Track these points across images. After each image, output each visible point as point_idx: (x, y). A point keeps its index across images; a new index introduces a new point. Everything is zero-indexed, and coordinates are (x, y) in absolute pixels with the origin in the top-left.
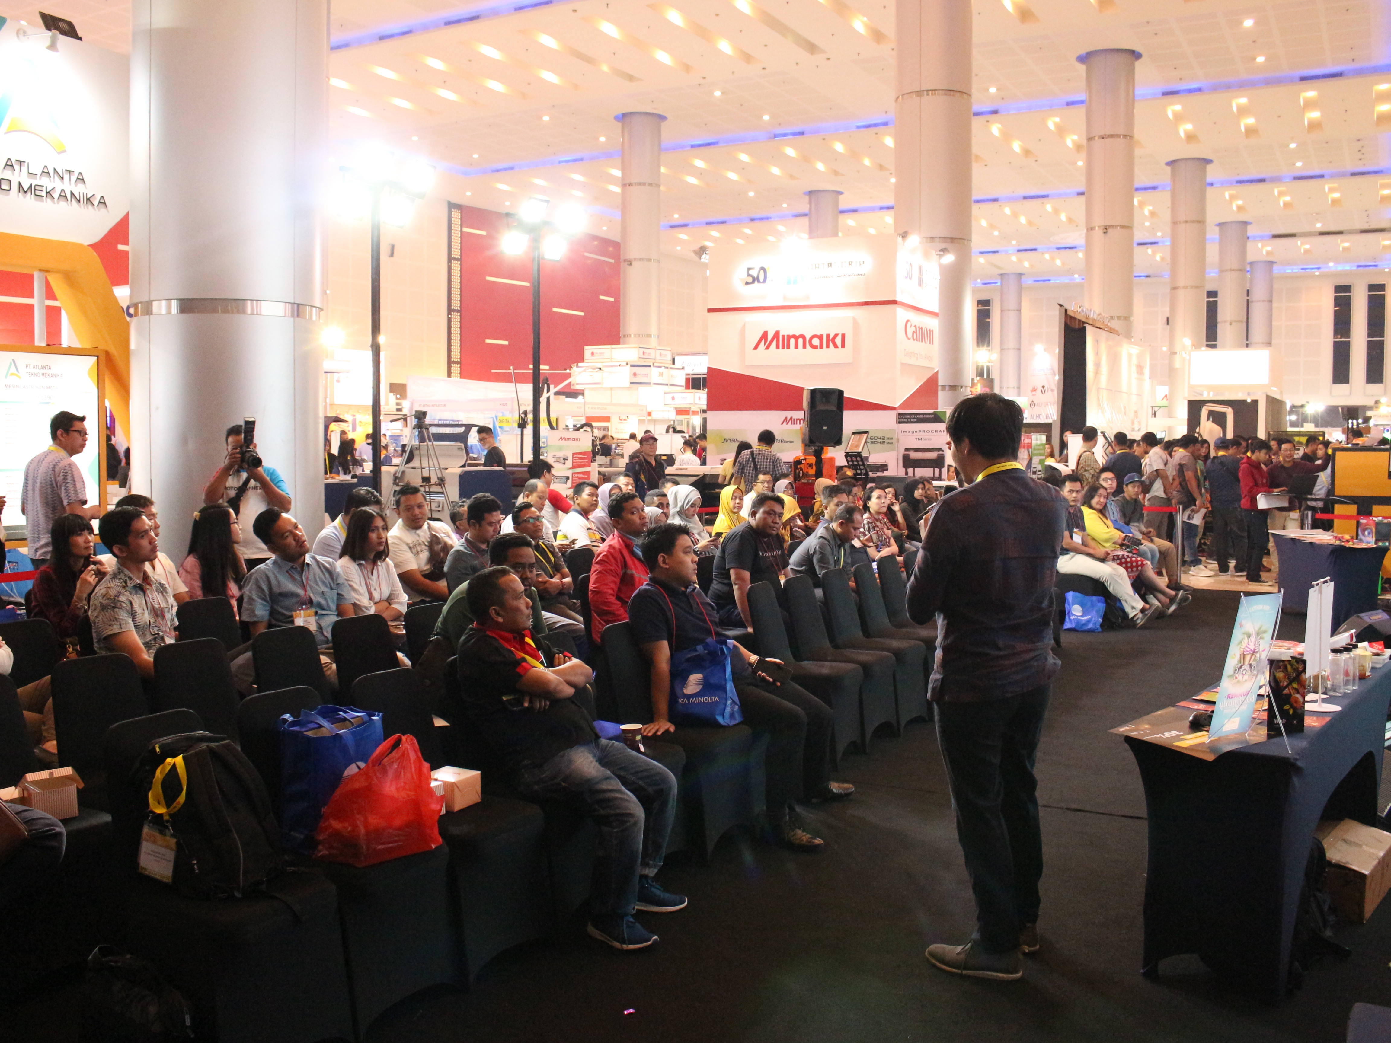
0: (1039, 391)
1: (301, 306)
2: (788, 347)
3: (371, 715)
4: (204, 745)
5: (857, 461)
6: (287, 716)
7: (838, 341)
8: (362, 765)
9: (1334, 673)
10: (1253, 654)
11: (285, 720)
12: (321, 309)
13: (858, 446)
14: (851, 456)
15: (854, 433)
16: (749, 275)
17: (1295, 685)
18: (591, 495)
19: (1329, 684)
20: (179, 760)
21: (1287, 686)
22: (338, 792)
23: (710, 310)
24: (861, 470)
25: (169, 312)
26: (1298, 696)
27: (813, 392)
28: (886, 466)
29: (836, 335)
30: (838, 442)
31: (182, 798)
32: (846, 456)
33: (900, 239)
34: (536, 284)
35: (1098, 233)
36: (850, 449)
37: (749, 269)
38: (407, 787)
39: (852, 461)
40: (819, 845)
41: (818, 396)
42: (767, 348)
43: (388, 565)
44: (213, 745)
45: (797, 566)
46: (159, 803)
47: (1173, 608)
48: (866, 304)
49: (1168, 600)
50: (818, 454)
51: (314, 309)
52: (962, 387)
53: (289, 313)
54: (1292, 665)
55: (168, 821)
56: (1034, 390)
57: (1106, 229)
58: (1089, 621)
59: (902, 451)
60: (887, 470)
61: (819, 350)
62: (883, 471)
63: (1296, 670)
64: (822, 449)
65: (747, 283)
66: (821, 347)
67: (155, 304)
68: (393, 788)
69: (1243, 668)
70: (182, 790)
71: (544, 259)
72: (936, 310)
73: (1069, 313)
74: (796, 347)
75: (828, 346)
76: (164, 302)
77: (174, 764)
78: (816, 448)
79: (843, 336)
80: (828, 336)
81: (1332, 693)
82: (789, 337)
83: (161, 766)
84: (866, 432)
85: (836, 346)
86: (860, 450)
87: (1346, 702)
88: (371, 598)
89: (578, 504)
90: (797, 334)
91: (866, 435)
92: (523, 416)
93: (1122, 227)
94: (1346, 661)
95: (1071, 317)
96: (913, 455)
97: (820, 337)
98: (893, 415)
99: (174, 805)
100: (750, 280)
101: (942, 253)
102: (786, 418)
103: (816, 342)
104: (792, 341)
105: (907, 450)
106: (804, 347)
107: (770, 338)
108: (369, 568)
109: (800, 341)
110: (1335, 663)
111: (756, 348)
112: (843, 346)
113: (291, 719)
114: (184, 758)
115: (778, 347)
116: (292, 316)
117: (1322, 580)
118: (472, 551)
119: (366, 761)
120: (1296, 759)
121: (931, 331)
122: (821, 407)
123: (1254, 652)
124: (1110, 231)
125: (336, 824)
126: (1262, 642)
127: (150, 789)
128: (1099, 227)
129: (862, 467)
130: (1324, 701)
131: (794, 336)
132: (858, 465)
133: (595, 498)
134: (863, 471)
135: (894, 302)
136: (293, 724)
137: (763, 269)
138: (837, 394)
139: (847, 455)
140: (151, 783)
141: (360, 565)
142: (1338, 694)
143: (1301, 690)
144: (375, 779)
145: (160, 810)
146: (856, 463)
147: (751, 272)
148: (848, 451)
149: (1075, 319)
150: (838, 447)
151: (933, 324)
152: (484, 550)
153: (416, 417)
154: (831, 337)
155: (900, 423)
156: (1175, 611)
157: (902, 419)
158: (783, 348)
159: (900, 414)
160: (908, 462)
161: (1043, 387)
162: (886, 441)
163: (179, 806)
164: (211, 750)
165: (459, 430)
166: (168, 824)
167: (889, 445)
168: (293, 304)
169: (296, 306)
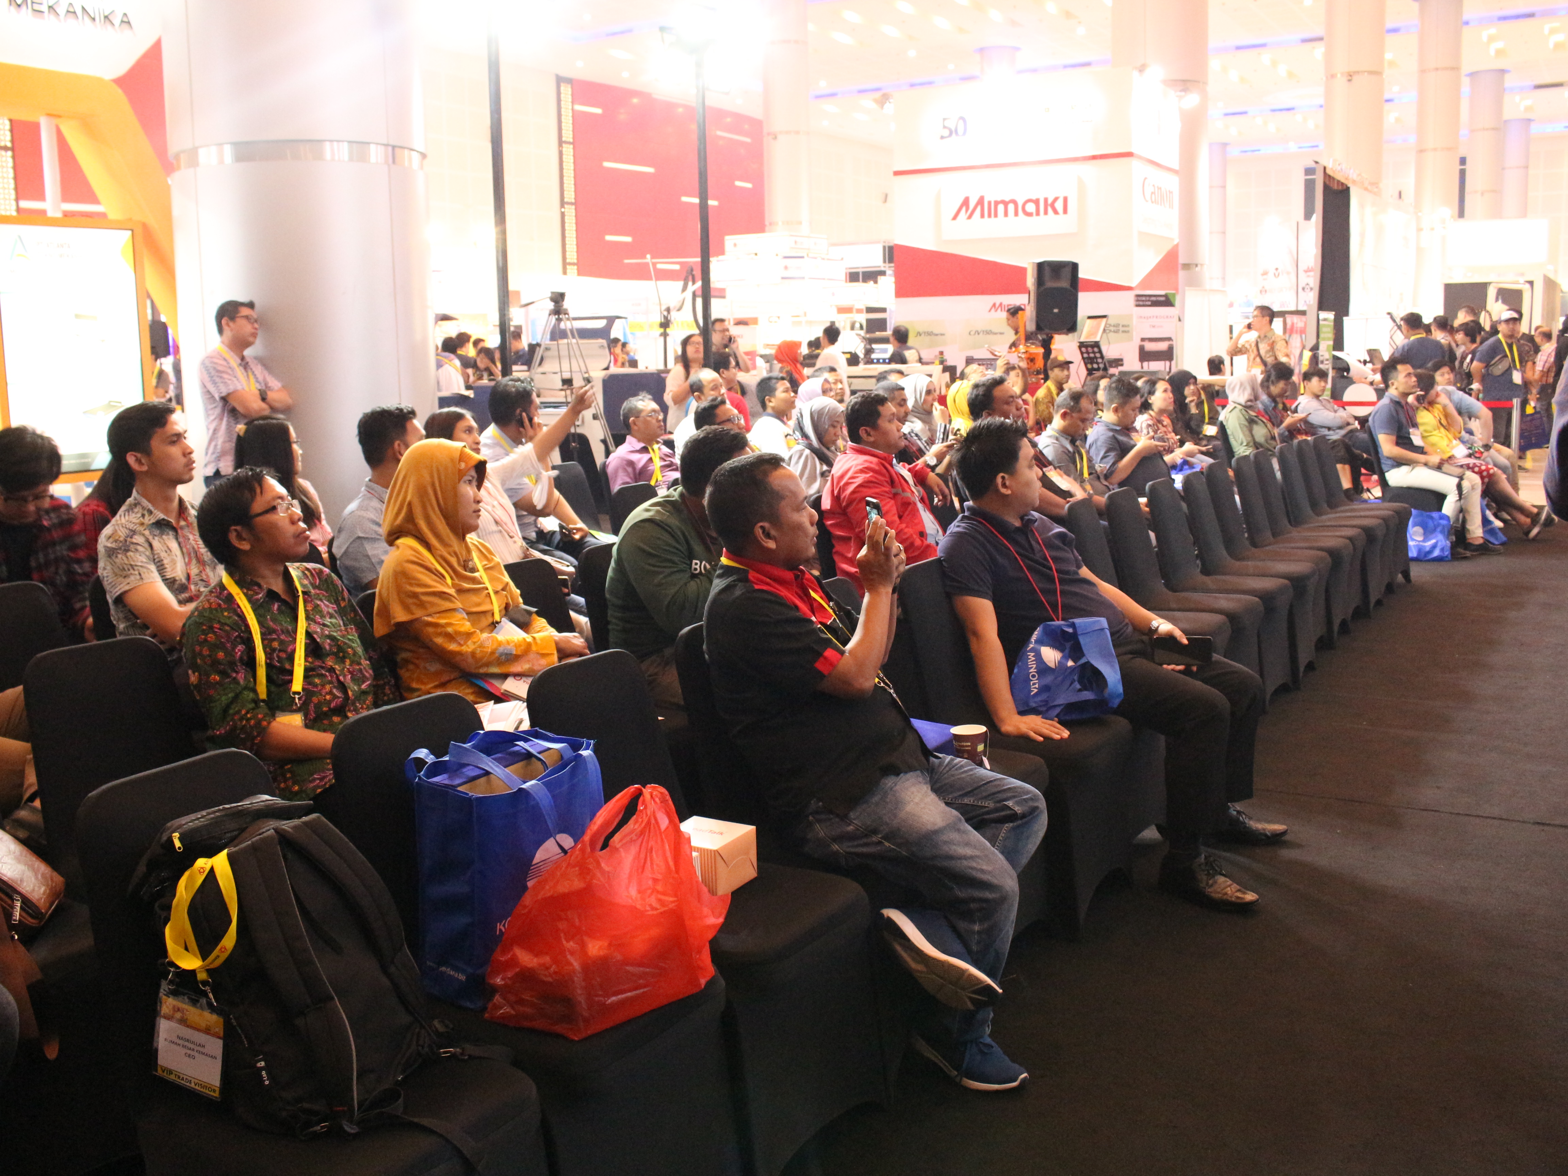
0: (1271, 274)
1: (397, 150)
2: (996, 216)
3: (576, 747)
4: (269, 828)
5: (1094, 352)
6: (422, 753)
7: (1059, 205)
8: (567, 841)
11: (420, 762)
12: (424, 156)
13: (1095, 334)
14: (1086, 347)
15: (1089, 318)
16: (945, 127)
20: (220, 862)
22: (528, 899)
23: (897, 173)
24: (1098, 363)
25: (221, 162)
27: (1041, 267)
28: (1121, 360)
29: (1056, 199)
30: (1072, 327)
31: (230, 940)
32: (1080, 347)
33: (1136, 73)
35: (1341, 80)
36: (1087, 338)
37: (944, 119)
38: (659, 888)
39: (1088, 353)
40: (1251, 903)
41: (1047, 272)
42: (970, 217)
44: (287, 825)
46: (186, 949)
47: (1535, 531)
48: (1094, 157)
49: (1528, 520)
50: (1046, 345)
51: (414, 154)
52: (1197, 265)
55: (205, 983)
56: (1265, 273)
57: (1350, 77)
58: (1434, 547)
59: (1137, 343)
60: (1122, 365)
61: (1035, 217)
62: (1116, 366)
64: (1052, 338)
65: (942, 137)
66: (1038, 214)
67: (202, 152)
68: (633, 892)
70: (230, 922)
72: (1176, 167)
73: (1328, 171)
74: (1006, 214)
75: (1046, 213)
76: (214, 149)
77: (212, 870)
78: (1045, 337)
79: (1065, 200)
80: (1046, 200)
82: (997, 203)
83: (187, 874)
84: (1104, 317)
85: (1056, 212)
86: (1098, 339)
90: (1007, 200)
91: (1104, 320)
92: (665, 313)
93: (1371, 73)
95: (1329, 176)
96: (1150, 347)
97: (1037, 202)
98: (1130, 296)
99: (216, 952)
100: (946, 133)
101: (1183, 93)
102: (994, 305)
103: (1031, 207)
104: (1001, 207)
105: (1143, 340)
106: (1016, 214)
107: (972, 206)
109: (1011, 207)
111: (955, 218)
112: (1065, 211)
113: (430, 759)
114: (230, 857)
115: (982, 216)
116: (387, 162)
119: (577, 838)
121: (1171, 192)
122: (1050, 284)
124: (1355, 78)
125: (526, 958)
127: (167, 920)
128: (1342, 74)
129: (1100, 360)
131: (1003, 202)
132: (1096, 358)
134: (1102, 366)
135: (1129, 155)
136: (437, 769)
137: (962, 118)
138: (1071, 266)
139: (1082, 345)
140: (168, 908)
144: (599, 875)
145: (190, 962)
146: (1092, 355)
147: (947, 124)
148: (1082, 340)
149: (1334, 179)
150: (1070, 335)
151: (1172, 183)
153: (552, 299)
154: (1050, 201)
155: (1137, 306)
156: (1539, 533)
157: (1144, 301)
158: (990, 216)
159: (1138, 296)
160: (1145, 356)
161: (1277, 269)
162: (1121, 329)
163: (224, 956)
164: (282, 837)
165: (601, 324)
166: (208, 989)
167: (1124, 335)
168: (386, 145)
169: (390, 149)
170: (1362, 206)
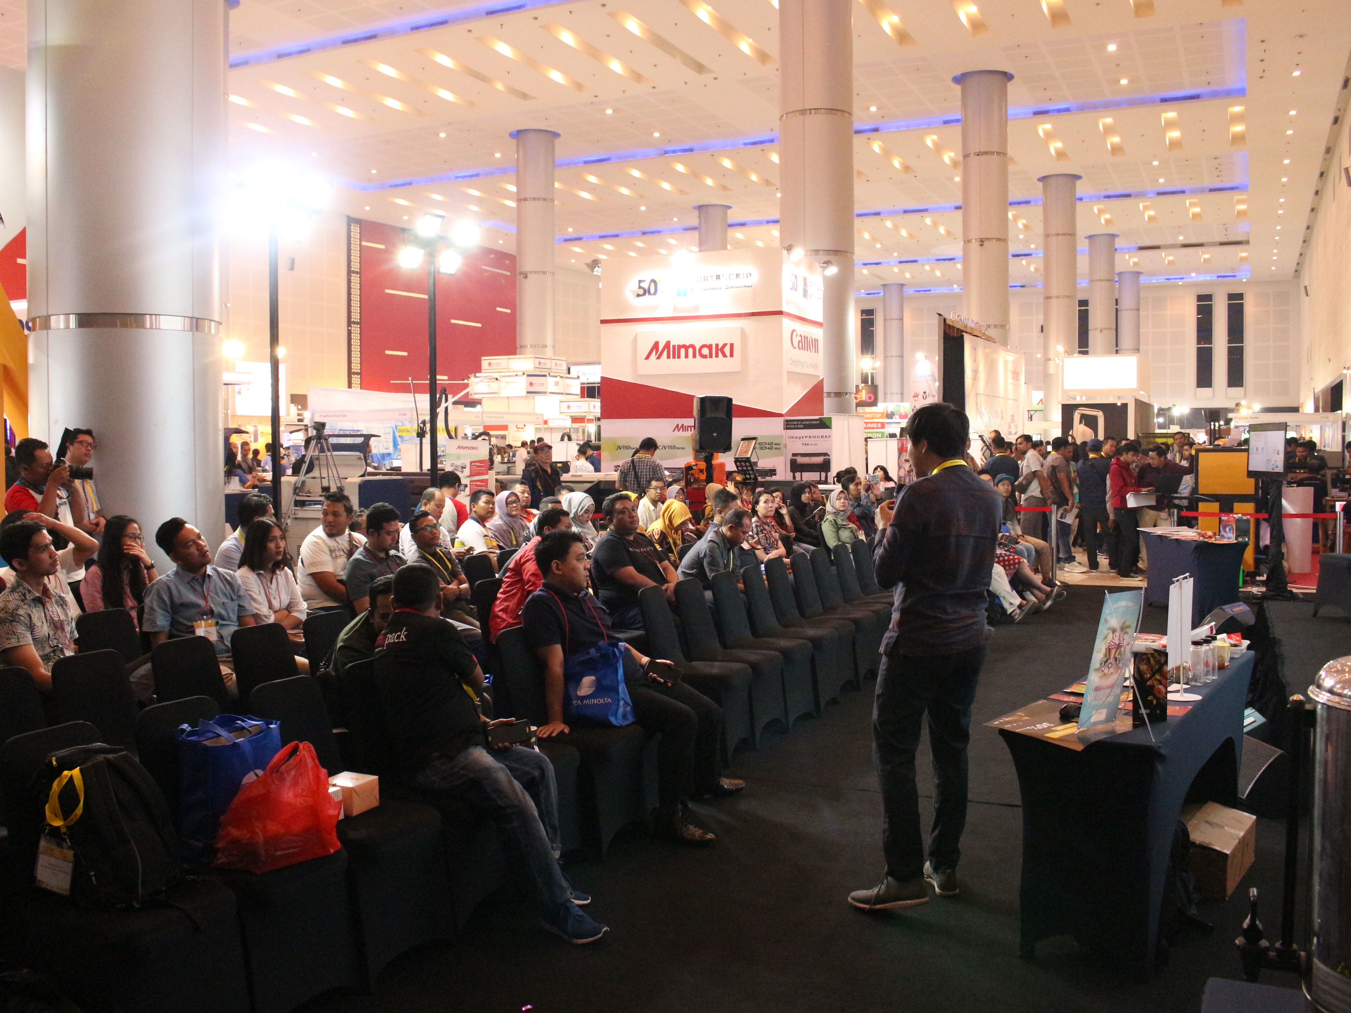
0: (920, 397)
1: (200, 321)
2: (679, 357)
3: (268, 723)
4: (101, 757)
5: (746, 466)
6: (185, 726)
7: (727, 350)
8: (260, 772)
9: (1195, 665)
10: (1117, 649)
11: (184, 730)
12: (220, 323)
13: (746, 452)
14: (740, 462)
15: (743, 439)
16: (640, 287)
17: (1158, 677)
18: (487, 502)
19: (1190, 675)
20: (76, 772)
21: (1150, 678)
22: (236, 800)
23: (603, 322)
24: (750, 474)
25: (67, 327)
26: (1161, 687)
27: (703, 400)
28: (775, 470)
29: (725, 345)
30: (728, 448)
31: (79, 810)
33: (785, 252)
34: (432, 296)
35: (975, 245)
36: (740, 454)
37: (640, 282)
38: (305, 794)
40: (711, 840)
41: (708, 404)
42: (659, 358)
43: (286, 575)
44: (110, 756)
45: (689, 569)
46: (56, 816)
47: (1049, 603)
48: (753, 314)
49: (1044, 596)
50: (708, 460)
51: (213, 323)
52: (846, 394)
53: (187, 326)
54: (1154, 658)
55: (65, 834)
56: (916, 396)
57: (982, 242)
59: (790, 457)
60: (775, 475)
61: (708, 359)
62: (771, 476)
63: (1158, 662)
64: (712, 455)
65: (638, 295)
66: (711, 356)
67: (53, 319)
68: (291, 794)
69: (1109, 661)
70: (80, 802)
71: (439, 272)
72: (821, 320)
73: (948, 322)
74: (687, 356)
75: (717, 356)
76: (62, 317)
77: (71, 776)
78: (707, 454)
79: (732, 345)
80: (717, 345)
81: (1193, 683)
82: (680, 347)
83: (58, 779)
84: (754, 438)
85: (725, 356)
86: (749, 456)
87: (1206, 691)
88: (271, 606)
89: (475, 512)
90: (687, 344)
91: (754, 441)
92: (422, 425)
93: (998, 240)
94: (1206, 652)
95: (949, 325)
96: (800, 460)
97: (710, 347)
98: (780, 421)
99: (72, 817)
100: (641, 292)
101: (825, 265)
102: (677, 426)
103: (705, 351)
104: (683, 351)
105: (794, 455)
106: (694, 356)
107: (661, 348)
108: (268, 577)
109: (690, 351)
110: (1196, 654)
111: (647, 358)
112: (732, 355)
113: (189, 729)
114: (81, 770)
115: (668, 357)
116: (191, 330)
117: (1182, 576)
118: (370, 559)
119: (263, 769)
120: (1159, 747)
121: (816, 340)
122: (709, 415)
123: (1119, 646)
124: (986, 243)
125: (235, 832)
126: (1126, 636)
127: (47, 802)
128: (976, 239)
129: (751, 472)
130: (1186, 691)
131: (684, 346)
132: (749, 471)
133: (491, 506)
134: (752, 476)
135: (780, 313)
136: (192, 733)
137: (653, 281)
138: (725, 401)
139: (737, 461)
140: (48, 796)
141: (259, 575)
142: (1199, 684)
143: (1163, 681)
144: (273, 786)
145: (57, 823)
147: (642, 284)
148: (737, 456)
149: (954, 327)
150: (727, 453)
151: (818, 333)
152: (382, 559)
153: (315, 428)
154: (720, 347)
155: (787, 429)
156: (1050, 606)
157: (789, 425)
158: (674, 357)
159: (787, 421)
160: (796, 467)
161: (925, 393)
162: (774, 446)
163: (75, 819)
164: (108, 762)
165: (360, 440)
166: (66, 837)
167: (777, 451)
168: (192, 318)
169: (195, 320)
170: (974, 349)
